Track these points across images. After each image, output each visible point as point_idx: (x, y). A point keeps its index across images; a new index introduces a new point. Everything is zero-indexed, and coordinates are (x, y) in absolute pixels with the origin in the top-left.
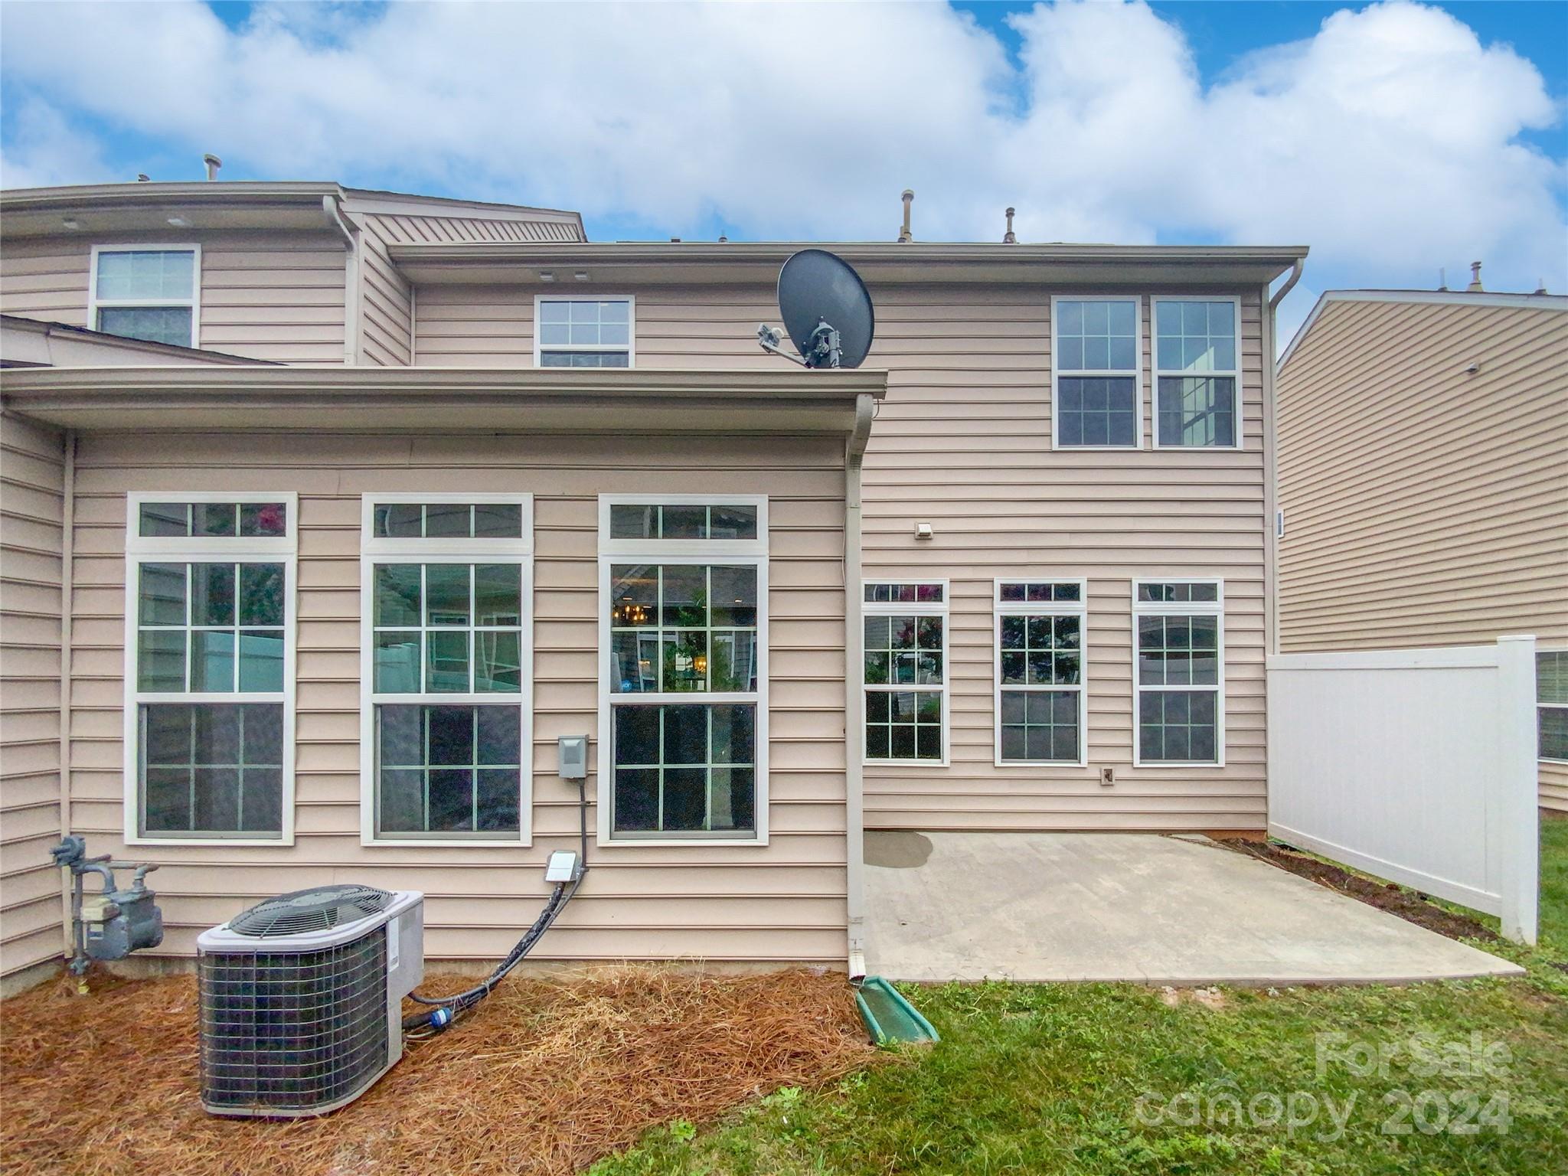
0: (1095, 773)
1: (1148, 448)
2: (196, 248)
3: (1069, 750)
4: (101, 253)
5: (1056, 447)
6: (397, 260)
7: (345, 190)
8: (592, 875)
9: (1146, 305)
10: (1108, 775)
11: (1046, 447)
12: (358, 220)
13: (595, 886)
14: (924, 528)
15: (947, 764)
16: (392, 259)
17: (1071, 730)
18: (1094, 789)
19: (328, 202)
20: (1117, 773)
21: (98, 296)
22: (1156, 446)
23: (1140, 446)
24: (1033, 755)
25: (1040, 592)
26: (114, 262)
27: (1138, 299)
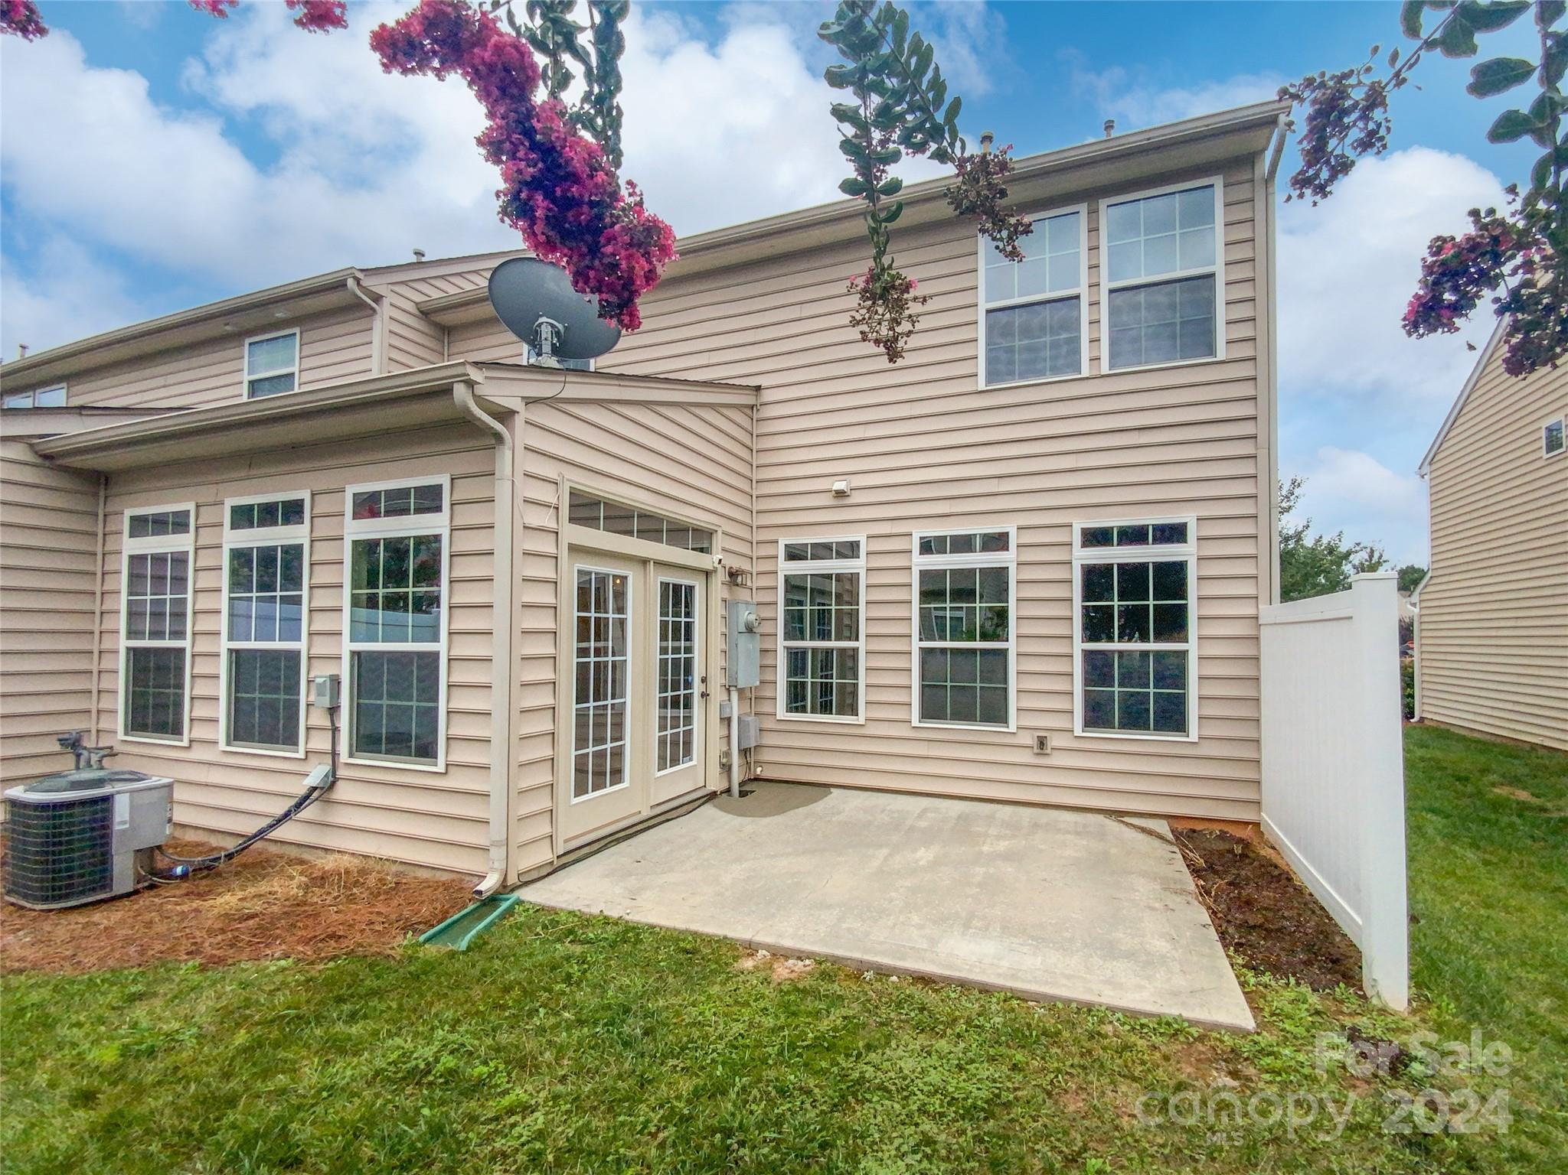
0: (1028, 739)
1: (1095, 373)
2: (297, 330)
3: (996, 713)
4: (250, 344)
5: (982, 386)
6: (426, 313)
7: (362, 270)
8: (340, 784)
9: (1093, 212)
10: (1042, 742)
11: (972, 388)
12: (380, 290)
13: (342, 792)
14: (840, 485)
15: (861, 721)
16: (421, 312)
17: (999, 692)
18: (1026, 757)
19: (351, 282)
20: (1055, 741)
21: (249, 374)
22: (1105, 369)
23: (1085, 373)
24: (957, 716)
25: (963, 544)
26: (256, 349)
27: (1083, 208)
